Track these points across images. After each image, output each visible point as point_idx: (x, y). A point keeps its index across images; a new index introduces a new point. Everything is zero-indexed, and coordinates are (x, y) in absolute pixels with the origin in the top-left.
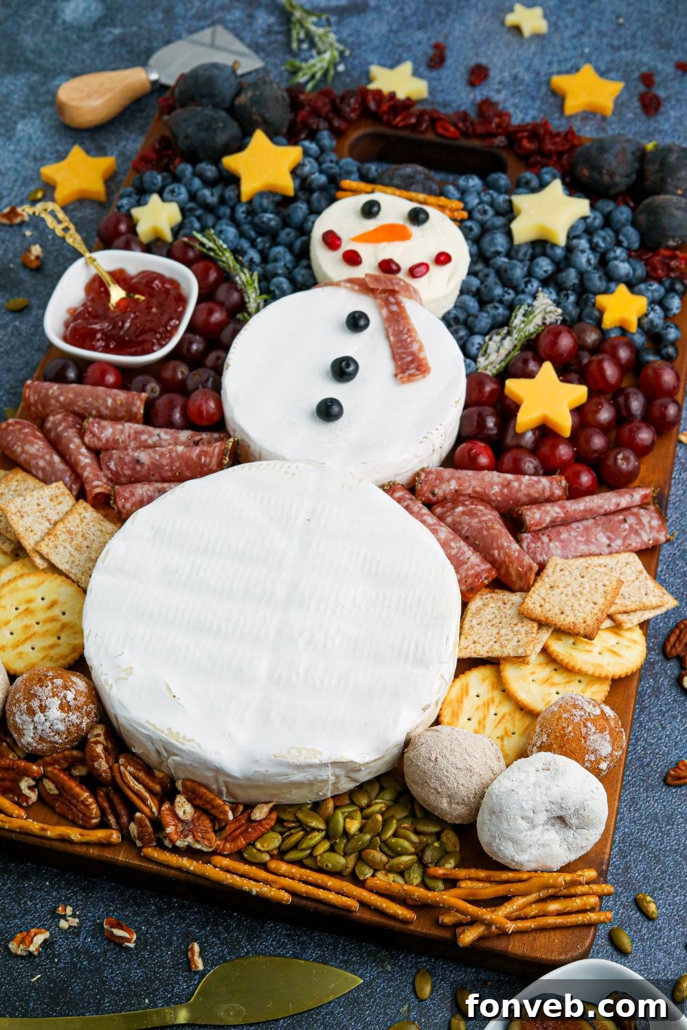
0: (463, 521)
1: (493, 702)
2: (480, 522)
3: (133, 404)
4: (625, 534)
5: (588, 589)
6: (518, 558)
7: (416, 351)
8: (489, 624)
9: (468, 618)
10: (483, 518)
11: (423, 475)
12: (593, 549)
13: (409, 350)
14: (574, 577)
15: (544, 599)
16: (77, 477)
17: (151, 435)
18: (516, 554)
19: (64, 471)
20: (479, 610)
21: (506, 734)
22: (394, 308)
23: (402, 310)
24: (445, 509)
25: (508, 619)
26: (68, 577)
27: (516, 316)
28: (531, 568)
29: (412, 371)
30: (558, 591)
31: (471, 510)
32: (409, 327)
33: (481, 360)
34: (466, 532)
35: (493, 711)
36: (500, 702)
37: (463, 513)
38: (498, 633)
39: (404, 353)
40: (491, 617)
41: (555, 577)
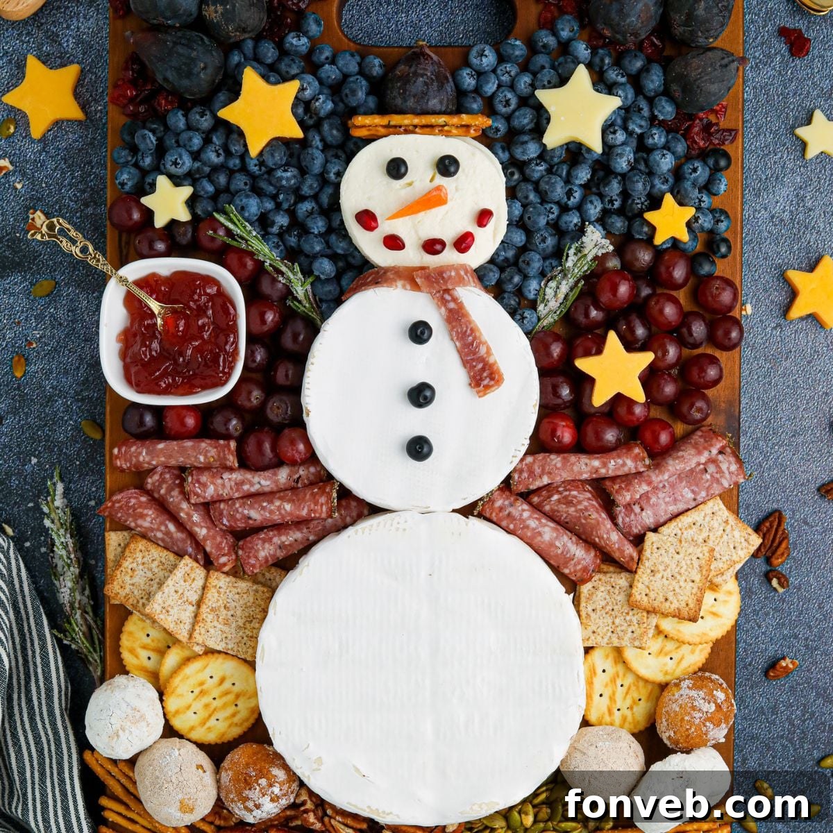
0: (561, 509)
1: (618, 676)
2: (576, 511)
3: (225, 459)
4: (707, 484)
5: (685, 567)
6: (619, 549)
7: (485, 356)
8: (603, 612)
9: (583, 604)
10: (579, 507)
11: (516, 476)
12: (681, 507)
13: (478, 355)
14: (670, 555)
15: (648, 587)
16: (198, 545)
17: (252, 485)
18: (617, 546)
19: (183, 541)
20: (591, 595)
21: (634, 702)
22: (452, 305)
23: (460, 306)
24: (542, 498)
25: (619, 607)
26: (226, 653)
27: (568, 256)
28: (632, 558)
29: (486, 382)
30: (659, 576)
31: (566, 497)
32: (472, 325)
33: (541, 307)
34: (565, 518)
35: (619, 683)
36: (624, 675)
37: (559, 501)
38: (613, 623)
39: (473, 360)
40: (603, 603)
41: (653, 560)
